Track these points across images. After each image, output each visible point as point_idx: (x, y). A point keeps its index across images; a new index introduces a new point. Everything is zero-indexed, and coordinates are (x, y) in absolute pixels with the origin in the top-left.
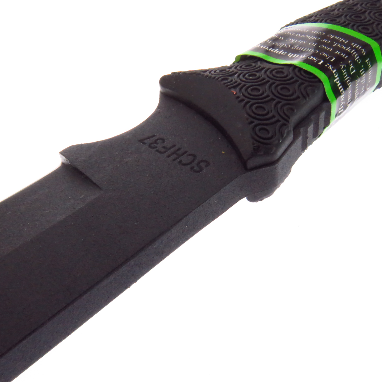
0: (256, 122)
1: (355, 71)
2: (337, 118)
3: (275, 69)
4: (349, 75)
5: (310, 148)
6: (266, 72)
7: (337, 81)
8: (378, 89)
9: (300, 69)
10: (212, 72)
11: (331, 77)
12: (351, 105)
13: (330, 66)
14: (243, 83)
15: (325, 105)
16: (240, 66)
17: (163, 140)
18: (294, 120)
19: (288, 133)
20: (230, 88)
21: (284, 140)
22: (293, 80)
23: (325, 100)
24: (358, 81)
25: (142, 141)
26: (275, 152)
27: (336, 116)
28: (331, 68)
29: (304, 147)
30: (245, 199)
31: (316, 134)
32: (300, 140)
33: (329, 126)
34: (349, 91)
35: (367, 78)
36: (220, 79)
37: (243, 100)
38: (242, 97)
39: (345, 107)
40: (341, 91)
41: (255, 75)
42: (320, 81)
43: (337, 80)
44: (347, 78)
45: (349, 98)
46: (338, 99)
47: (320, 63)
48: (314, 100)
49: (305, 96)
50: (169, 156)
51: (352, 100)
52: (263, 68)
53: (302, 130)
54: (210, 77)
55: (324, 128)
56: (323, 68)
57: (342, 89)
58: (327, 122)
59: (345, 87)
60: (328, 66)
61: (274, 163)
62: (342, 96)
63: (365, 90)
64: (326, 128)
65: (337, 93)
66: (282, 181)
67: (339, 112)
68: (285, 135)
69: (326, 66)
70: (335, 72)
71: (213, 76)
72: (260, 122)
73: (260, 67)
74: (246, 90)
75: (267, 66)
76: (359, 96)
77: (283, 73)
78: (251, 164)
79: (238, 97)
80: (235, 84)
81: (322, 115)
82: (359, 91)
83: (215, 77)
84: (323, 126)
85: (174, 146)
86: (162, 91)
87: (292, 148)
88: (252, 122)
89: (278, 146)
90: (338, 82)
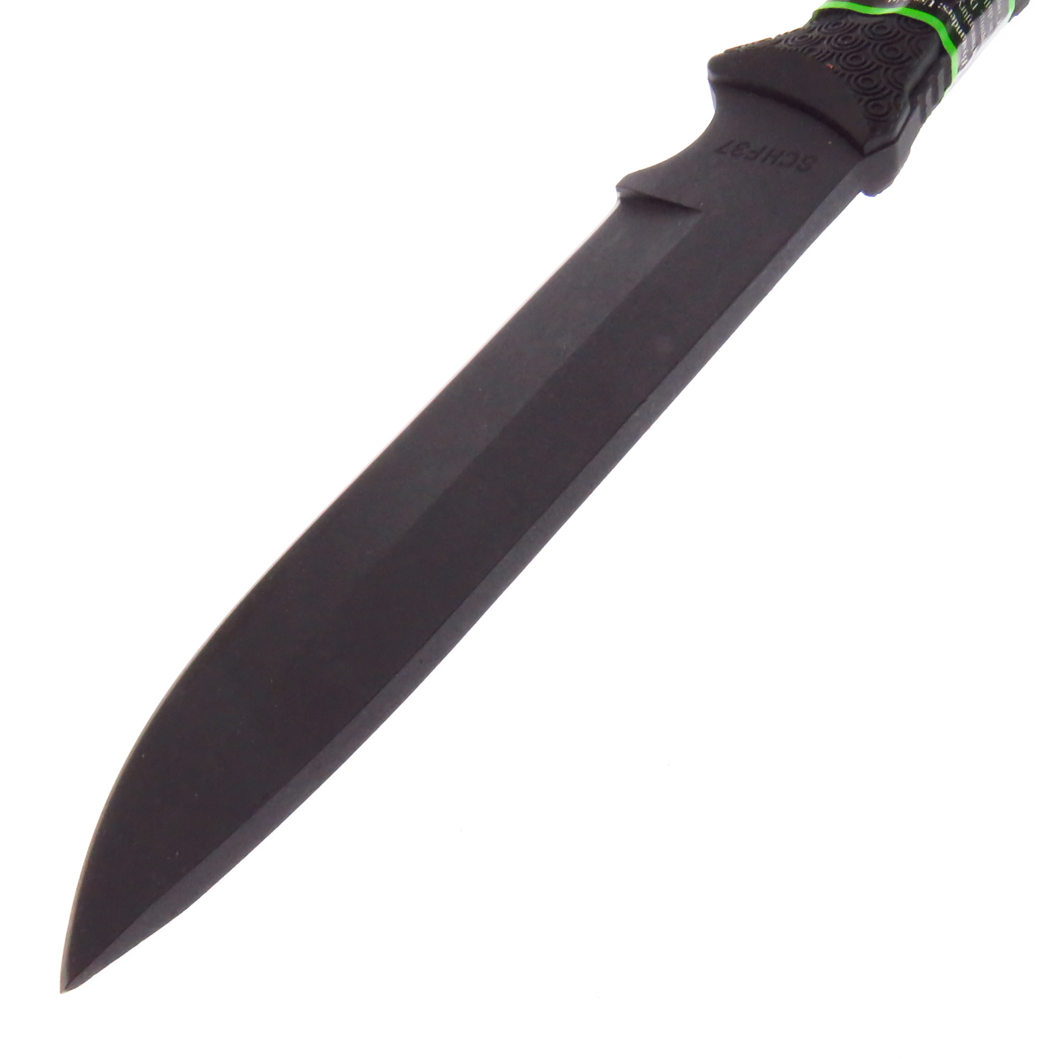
0: (866, 98)
1: (977, 5)
2: (961, 72)
3: (875, 24)
4: (970, 11)
5: (929, 120)
6: (863, 29)
7: (956, 24)
8: (1015, 17)
9: (907, 19)
10: (790, 42)
11: (945, 19)
12: (978, 49)
13: (944, 7)
14: (839, 52)
15: (943, 60)
16: (824, 26)
17: (748, 145)
18: (908, 87)
19: (905, 104)
20: (823, 62)
21: (901, 113)
22: (899, 36)
23: (943, 52)
24: (982, 18)
25: (720, 151)
26: (894, 128)
27: (959, 70)
28: (945, 9)
29: (923, 118)
30: (861, 194)
31: (936, 99)
32: (918, 110)
33: (952, 85)
34: (973, 33)
35: (995, 9)
36: (805, 51)
37: (843, 75)
38: (842, 71)
39: (970, 55)
40: (962, 36)
41: (850, 38)
42: (932, 31)
43: (955, 22)
44: (967, 16)
45: (974, 42)
46: (959, 47)
47: (931, 5)
48: (928, 58)
49: (918, 53)
50: (764, 160)
51: (978, 43)
52: (858, 26)
53: (919, 98)
54: (790, 51)
55: (945, 89)
56: (934, 11)
57: (963, 34)
58: (948, 82)
59: (966, 29)
60: (942, 6)
61: (893, 142)
62: (964, 43)
63: (995, 27)
64: (947, 90)
65: (956, 40)
66: (902, 165)
67: (963, 64)
68: (901, 107)
69: (939, 7)
70: (952, 13)
71: (794, 48)
72: (871, 97)
73: (853, 24)
74: (845, 59)
75: (862, 21)
76: (986, 36)
77: (885, 28)
78: (868, 148)
79: (836, 72)
80: (829, 55)
81: (941, 76)
82: (987, 29)
83: (797, 50)
84: (943, 88)
85: (764, 148)
86: (711, 79)
87: (911, 120)
88: (860, 100)
89: (896, 121)
90: (956, 26)
